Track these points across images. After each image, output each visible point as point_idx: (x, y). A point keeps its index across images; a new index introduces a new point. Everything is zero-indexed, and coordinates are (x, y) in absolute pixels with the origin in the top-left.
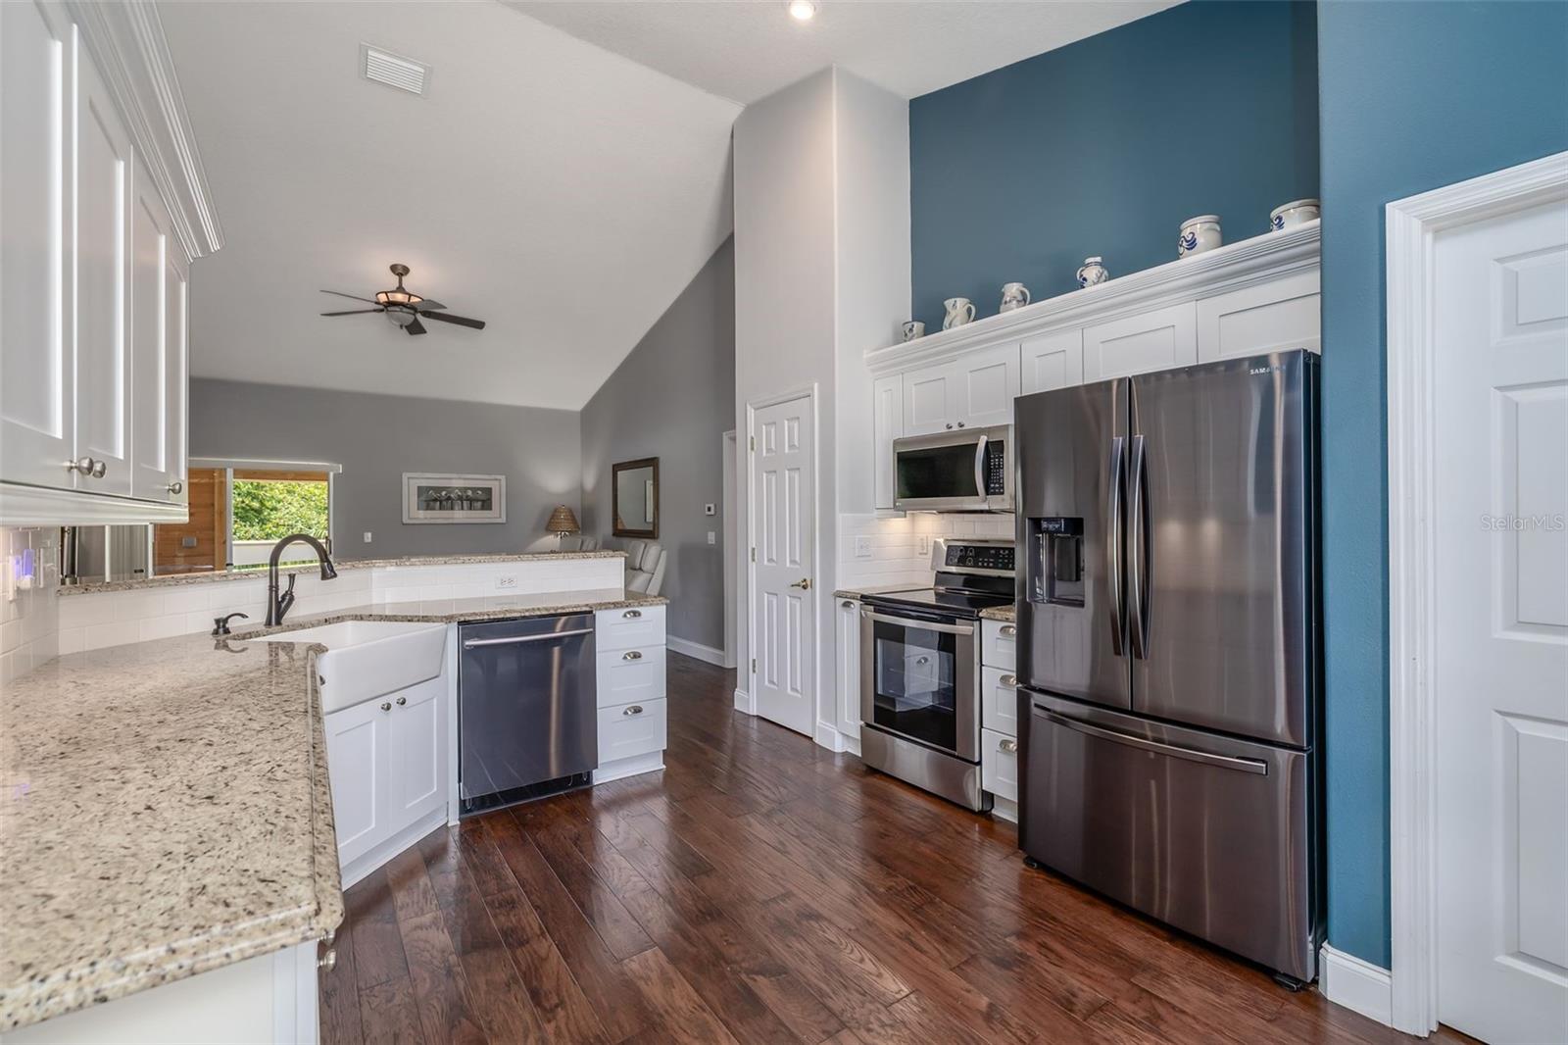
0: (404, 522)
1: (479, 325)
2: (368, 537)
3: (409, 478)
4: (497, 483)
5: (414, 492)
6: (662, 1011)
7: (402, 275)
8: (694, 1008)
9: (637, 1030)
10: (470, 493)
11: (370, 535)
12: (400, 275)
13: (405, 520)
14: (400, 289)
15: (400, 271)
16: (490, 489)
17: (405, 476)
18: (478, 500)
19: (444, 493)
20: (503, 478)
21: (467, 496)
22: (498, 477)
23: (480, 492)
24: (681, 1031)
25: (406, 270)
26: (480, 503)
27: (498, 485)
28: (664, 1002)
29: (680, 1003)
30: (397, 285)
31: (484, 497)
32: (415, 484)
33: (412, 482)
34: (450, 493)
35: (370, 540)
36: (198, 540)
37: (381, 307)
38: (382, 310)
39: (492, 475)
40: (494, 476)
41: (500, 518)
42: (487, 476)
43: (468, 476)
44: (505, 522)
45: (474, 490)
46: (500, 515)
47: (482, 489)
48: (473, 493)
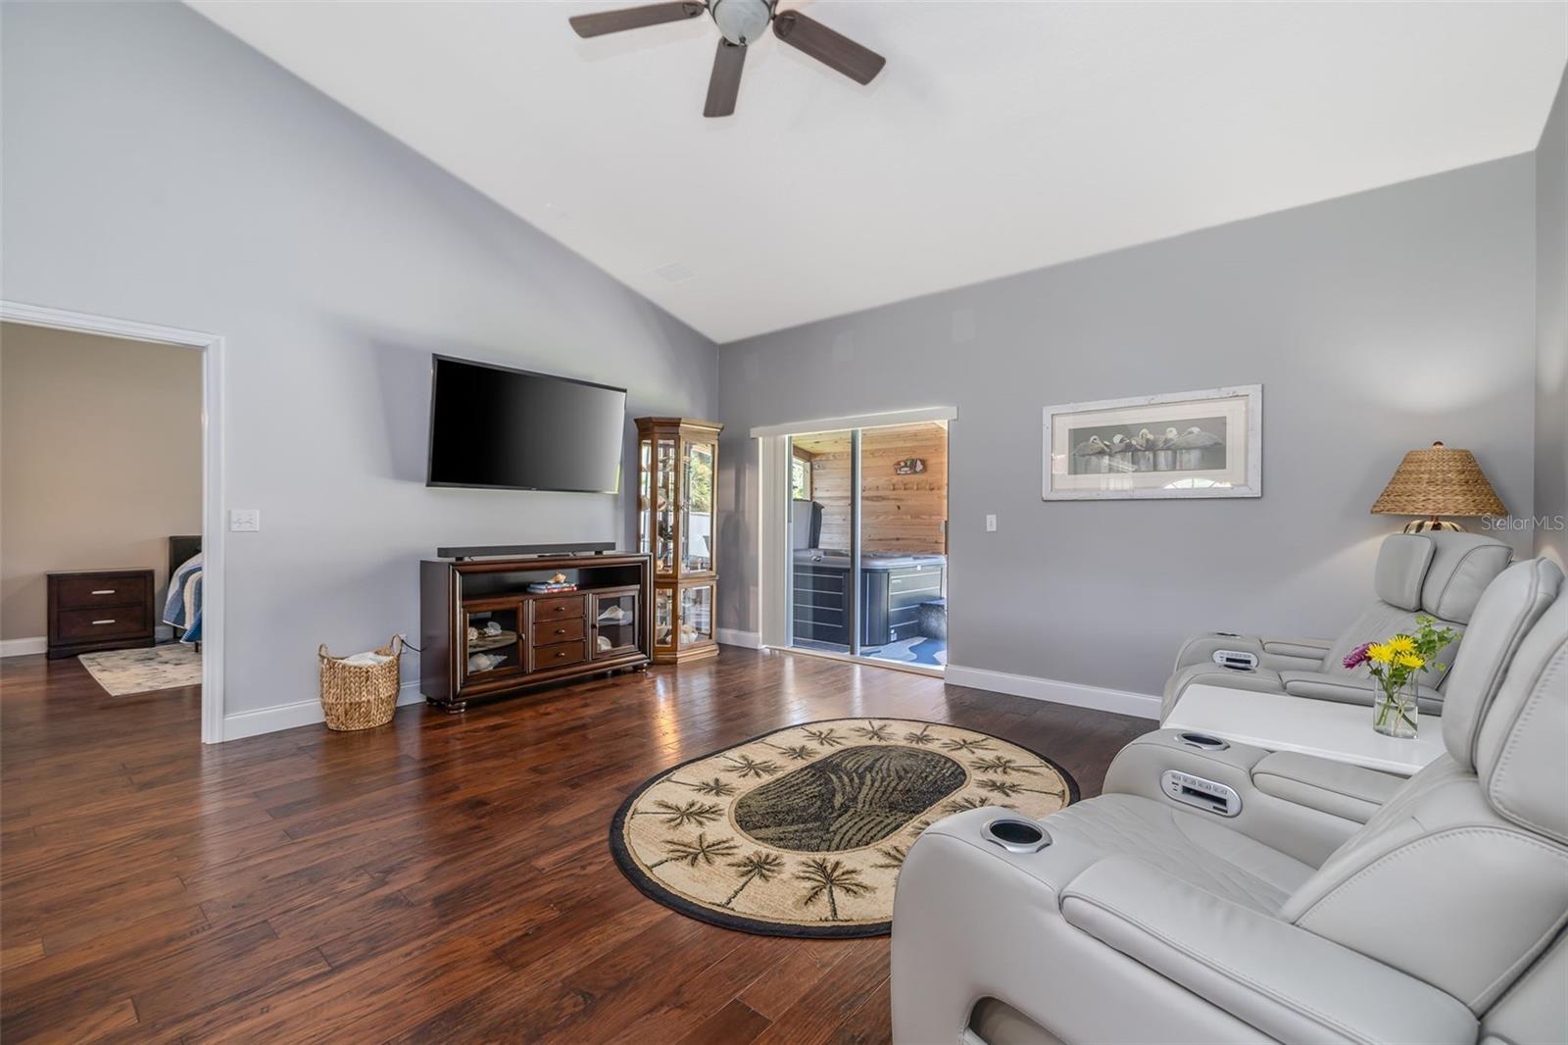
0: (1045, 497)
2: (991, 523)
3: (1054, 415)
4: (1240, 404)
5: (1063, 440)
10: (1172, 433)
11: (993, 519)
13: (1047, 495)
16: (1223, 421)
17: (1047, 412)
18: (1189, 449)
19: (1117, 439)
20: (1254, 391)
21: (1166, 441)
22: (1241, 390)
23: (1196, 430)
26: (1195, 455)
27: (1239, 412)
31: (1206, 439)
32: (1065, 425)
33: (1061, 422)
34: (1130, 436)
35: (994, 529)
39: (1226, 391)
40: (1230, 390)
41: (1246, 485)
42: (1212, 393)
43: (1169, 397)
44: (1260, 495)
45: (1182, 425)
46: (1246, 480)
47: (1206, 424)
48: (1179, 433)
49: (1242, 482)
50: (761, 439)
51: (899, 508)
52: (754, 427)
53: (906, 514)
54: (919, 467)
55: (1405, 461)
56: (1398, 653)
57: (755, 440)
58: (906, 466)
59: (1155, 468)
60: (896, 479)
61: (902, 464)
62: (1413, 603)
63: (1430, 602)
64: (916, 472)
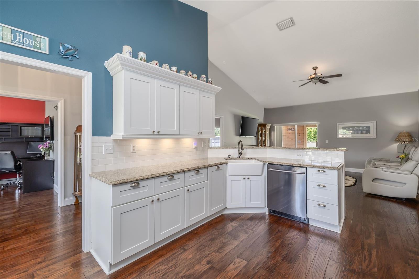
1: (340, 75)
2: (327, 142)
3: (339, 125)
4: (372, 124)
5: (341, 128)
6: (225, 271)
7: (316, 69)
8: (229, 277)
9: (217, 268)
10: (361, 128)
11: (327, 141)
12: (315, 70)
14: (315, 74)
15: (315, 68)
16: (370, 126)
17: (338, 124)
18: (364, 130)
19: (351, 129)
20: (375, 122)
21: (360, 129)
22: (373, 122)
23: (365, 128)
24: (220, 276)
25: (317, 68)
27: (372, 125)
28: (228, 270)
29: (230, 274)
30: (314, 72)
31: (367, 129)
32: (341, 126)
34: (353, 128)
36: (301, 141)
37: (310, 80)
38: (311, 81)
39: (370, 122)
40: (371, 122)
41: (374, 136)
42: (368, 122)
43: (360, 122)
44: (376, 138)
45: (363, 127)
46: (374, 135)
47: (366, 127)
48: (362, 128)
49: (373, 136)
50: (276, 127)
51: (288, 138)
52: (274, 124)
53: (290, 139)
54: (293, 129)
55: (400, 134)
56: (403, 156)
57: (275, 127)
58: (290, 129)
59: (358, 133)
60: (287, 132)
61: (289, 129)
62: (403, 152)
63: (405, 152)
64: (292, 131)
